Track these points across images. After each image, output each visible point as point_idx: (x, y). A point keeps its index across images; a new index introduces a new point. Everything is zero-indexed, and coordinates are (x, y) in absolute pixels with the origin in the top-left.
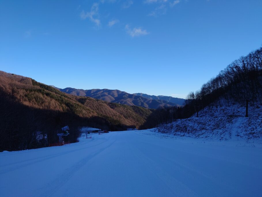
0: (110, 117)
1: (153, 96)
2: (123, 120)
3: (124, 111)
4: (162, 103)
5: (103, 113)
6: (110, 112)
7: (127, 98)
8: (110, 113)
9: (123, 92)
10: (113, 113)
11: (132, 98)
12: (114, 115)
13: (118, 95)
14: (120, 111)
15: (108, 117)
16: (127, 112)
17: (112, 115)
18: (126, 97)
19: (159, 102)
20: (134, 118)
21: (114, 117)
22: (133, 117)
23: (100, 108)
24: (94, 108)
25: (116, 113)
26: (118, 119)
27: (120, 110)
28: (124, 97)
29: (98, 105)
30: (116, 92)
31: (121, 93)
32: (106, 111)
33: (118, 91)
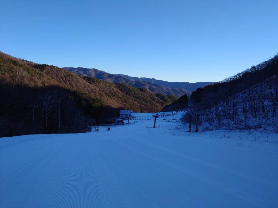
0: (86, 94)
1: (135, 78)
2: (106, 99)
3: (105, 88)
4: (147, 84)
5: (73, 87)
6: (86, 87)
7: (107, 78)
8: (84, 88)
9: (101, 72)
10: (91, 89)
11: (112, 78)
12: (92, 92)
13: (96, 75)
14: (101, 88)
15: (82, 94)
16: (109, 89)
17: (88, 91)
18: (105, 77)
19: (144, 83)
20: (120, 98)
21: (92, 94)
22: (118, 97)
23: (69, 81)
24: (58, 80)
25: (95, 89)
26: (99, 97)
27: (100, 86)
28: (102, 77)
29: (66, 75)
30: (93, 70)
31: (99, 73)
32: (79, 84)
33: (95, 70)
